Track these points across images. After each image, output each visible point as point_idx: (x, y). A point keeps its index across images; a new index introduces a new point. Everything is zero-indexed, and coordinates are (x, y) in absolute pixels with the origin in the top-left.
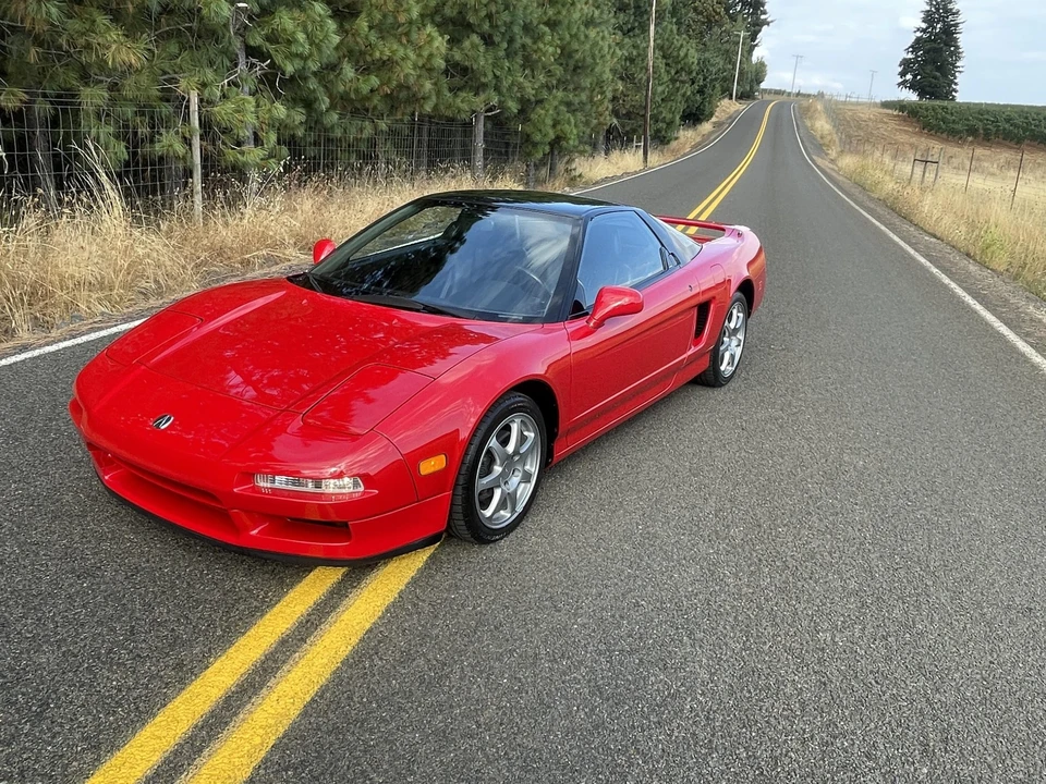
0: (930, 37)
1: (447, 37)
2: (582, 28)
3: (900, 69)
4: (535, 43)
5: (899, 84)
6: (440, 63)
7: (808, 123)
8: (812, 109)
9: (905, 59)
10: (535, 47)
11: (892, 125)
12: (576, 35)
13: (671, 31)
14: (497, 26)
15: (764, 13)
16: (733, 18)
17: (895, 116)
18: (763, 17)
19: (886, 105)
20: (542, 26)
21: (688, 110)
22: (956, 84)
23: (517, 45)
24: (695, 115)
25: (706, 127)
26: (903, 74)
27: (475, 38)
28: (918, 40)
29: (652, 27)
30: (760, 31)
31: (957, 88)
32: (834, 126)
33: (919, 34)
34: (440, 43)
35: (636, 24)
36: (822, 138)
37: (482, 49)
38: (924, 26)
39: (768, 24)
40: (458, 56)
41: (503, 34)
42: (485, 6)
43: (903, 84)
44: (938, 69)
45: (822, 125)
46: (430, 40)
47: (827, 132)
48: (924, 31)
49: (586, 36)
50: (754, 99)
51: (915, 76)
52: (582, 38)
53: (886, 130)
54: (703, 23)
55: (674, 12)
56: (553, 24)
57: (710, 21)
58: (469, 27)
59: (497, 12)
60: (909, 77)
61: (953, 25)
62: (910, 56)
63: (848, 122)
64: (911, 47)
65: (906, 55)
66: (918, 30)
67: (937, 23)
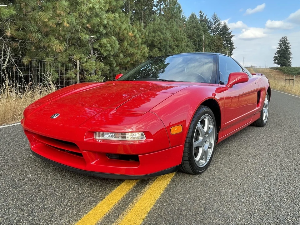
0: (281, 50)
1: (149, 48)
2: (185, 47)
4: (172, 51)
6: (147, 55)
9: (275, 56)
10: (173, 52)
12: (184, 49)
13: (209, 50)
14: (162, 46)
15: (234, 46)
16: (225, 48)
18: (233, 47)
20: (174, 46)
22: (291, 62)
23: (168, 51)
27: (156, 49)
28: (278, 51)
29: (204, 49)
30: (232, 51)
31: (291, 63)
34: (147, 50)
35: (199, 49)
37: (158, 51)
39: (235, 49)
40: (151, 54)
41: (164, 48)
42: (159, 40)
44: (285, 58)
46: (144, 49)
48: (280, 48)
49: (187, 49)
51: (278, 61)
52: (185, 50)
54: (217, 49)
55: (209, 46)
56: (177, 46)
57: (218, 48)
58: (154, 46)
59: (162, 42)
61: (288, 47)
62: (276, 55)
64: (276, 53)
65: (275, 55)
66: (278, 48)
67: (283, 46)
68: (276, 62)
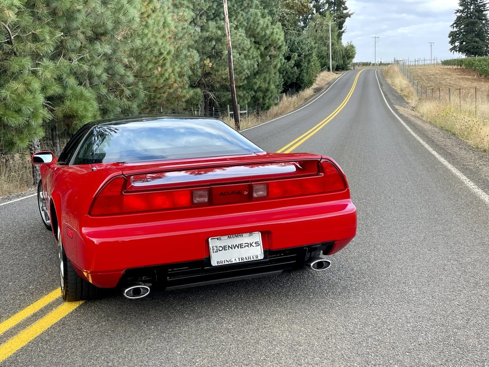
0: (467, 15)
3: (449, 39)
5: (451, 50)
7: (389, 81)
8: (391, 71)
9: (452, 32)
11: (455, 76)
17: (455, 69)
19: (446, 63)
21: (289, 81)
24: (296, 84)
25: (308, 92)
26: (452, 42)
28: (459, 18)
32: (410, 82)
33: (459, 14)
36: (401, 90)
38: (461, 8)
43: (454, 49)
44: (477, 36)
45: (400, 82)
47: (405, 86)
48: (462, 11)
50: (347, 70)
51: (461, 43)
53: (451, 80)
60: (457, 44)
61: (482, 6)
62: (455, 29)
63: (420, 77)
64: (455, 23)
65: (452, 30)
66: (458, 11)
67: (471, 5)
68: (455, 47)
